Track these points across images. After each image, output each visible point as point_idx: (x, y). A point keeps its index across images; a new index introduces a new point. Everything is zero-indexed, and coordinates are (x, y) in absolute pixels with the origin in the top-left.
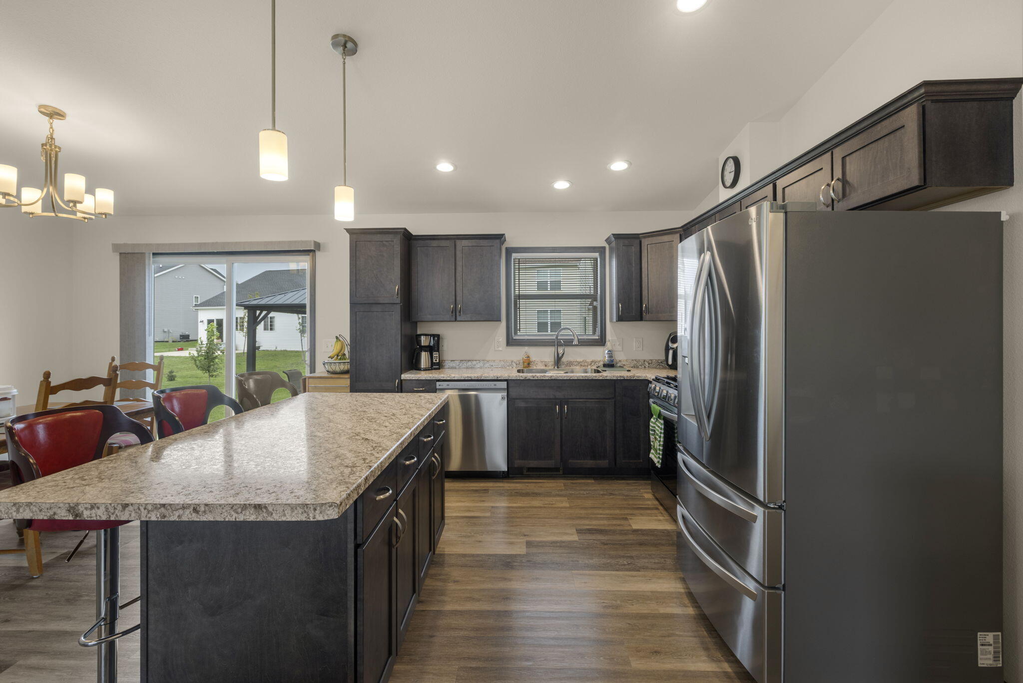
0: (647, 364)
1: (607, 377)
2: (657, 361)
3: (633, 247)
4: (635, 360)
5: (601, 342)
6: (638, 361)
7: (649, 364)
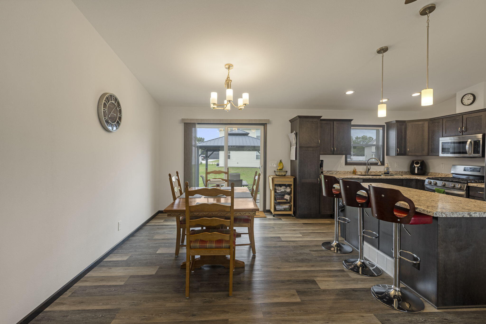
0: (401, 173)
1: (400, 178)
2: (405, 172)
3: (403, 126)
4: (396, 171)
5: (383, 164)
6: (397, 172)
7: (402, 173)
